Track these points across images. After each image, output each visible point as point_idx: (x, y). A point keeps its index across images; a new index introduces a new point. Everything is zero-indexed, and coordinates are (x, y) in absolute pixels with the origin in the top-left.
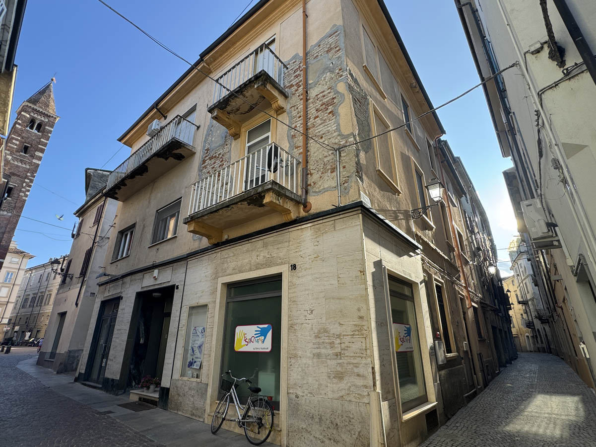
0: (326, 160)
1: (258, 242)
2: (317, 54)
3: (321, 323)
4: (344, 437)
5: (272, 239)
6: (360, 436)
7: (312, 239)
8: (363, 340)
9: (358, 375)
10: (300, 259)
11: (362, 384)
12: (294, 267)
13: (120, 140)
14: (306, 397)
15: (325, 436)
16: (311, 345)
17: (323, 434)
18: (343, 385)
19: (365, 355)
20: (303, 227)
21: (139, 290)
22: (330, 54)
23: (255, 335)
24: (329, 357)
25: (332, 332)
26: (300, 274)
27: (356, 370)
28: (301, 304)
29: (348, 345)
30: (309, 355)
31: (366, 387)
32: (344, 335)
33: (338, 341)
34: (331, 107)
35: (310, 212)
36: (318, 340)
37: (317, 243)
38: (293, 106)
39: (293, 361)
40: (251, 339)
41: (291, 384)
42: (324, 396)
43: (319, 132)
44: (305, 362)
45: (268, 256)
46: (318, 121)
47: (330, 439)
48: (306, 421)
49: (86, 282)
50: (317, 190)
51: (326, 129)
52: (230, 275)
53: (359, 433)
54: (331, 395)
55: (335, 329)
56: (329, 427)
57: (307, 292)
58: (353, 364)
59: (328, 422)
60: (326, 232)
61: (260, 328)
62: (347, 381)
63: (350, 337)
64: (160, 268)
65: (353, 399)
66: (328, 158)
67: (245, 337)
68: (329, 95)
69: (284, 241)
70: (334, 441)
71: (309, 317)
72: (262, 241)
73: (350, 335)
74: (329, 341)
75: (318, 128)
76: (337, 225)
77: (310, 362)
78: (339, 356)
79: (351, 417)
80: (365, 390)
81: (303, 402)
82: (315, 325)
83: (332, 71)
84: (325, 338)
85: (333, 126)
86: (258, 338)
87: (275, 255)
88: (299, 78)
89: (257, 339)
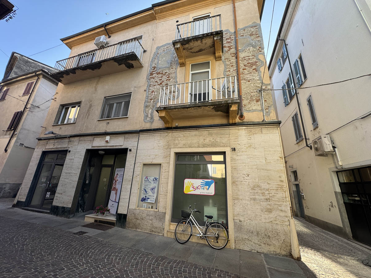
0: (252, 94)
1: (205, 132)
2: (243, 34)
3: (255, 182)
4: (274, 242)
5: (216, 131)
6: (284, 242)
7: (247, 136)
8: (284, 193)
9: (281, 211)
10: (238, 145)
11: (284, 215)
12: (234, 150)
13: (63, 40)
14: (247, 221)
15: (261, 242)
16: (248, 194)
17: (260, 241)
18: (272, 215)
19: (285, 201)
20: (239, 128)
21: (90, 148)
22: (252, 37)
23: (201, 185)
24: (262, 200)
25: (263, 187)
26: (239, 154)
27: (280, 208)
28: (240, 171)
29: (275, 195)
30: (247, 198)
31: (287, 217)
32: (271, 189)
33: (267, 192)
34: (255, 66)
35: (244, 121)
36: (253, 191)
37: (250, 139)
38: (227, 59)
39: (236, 201)
40: (198, 187)
41: (235, 214)
42: (259, 221)
43: (247, 78)
44: (245, 202)
45: (213, 141)
46: (246, 71)
47: (265, 244)
48: (248, 234)
49: (17, 135)
50: (248, 109)
51: (252, 78)
52: (181, 148)
53: (284, 240)
54: (264, 221)
55: (264, 186)
56: (264, 238)
57: (245, 164)
58: (278, 205)
59: (263, 235)
60: (256, 134)
61: (205, 181)
62: (274, 213)
63: (276, 190)
64: (111, 136)
65: (279, 223)
66: (254, 94)
67: (192, 186)
68: (253, 59)
69: (226, 134)
70: (268, 245)
71: (247, 178)
72: (208, 131)
73: (275, 190)
74: (261, 192)
75: (246, 75)
76: (263, 131)
77: (249, 203)
78: (268, 200)
79: (278, 232)
80: (286, 218)
81: (245, 224)
82: (251, 183)
83: (254, 47)
84: (258, 190)
85: (257, 77)
86: (204, 187)
87: (218, 141)
88: (230, 43)
89: (202, 187)
